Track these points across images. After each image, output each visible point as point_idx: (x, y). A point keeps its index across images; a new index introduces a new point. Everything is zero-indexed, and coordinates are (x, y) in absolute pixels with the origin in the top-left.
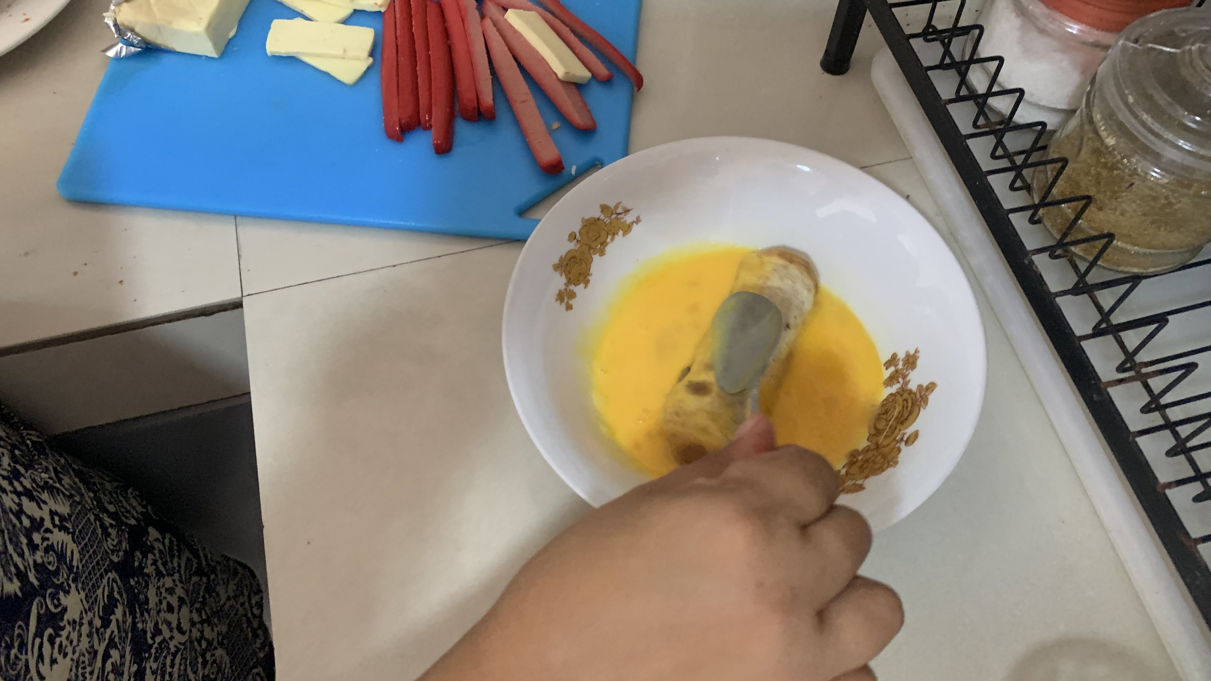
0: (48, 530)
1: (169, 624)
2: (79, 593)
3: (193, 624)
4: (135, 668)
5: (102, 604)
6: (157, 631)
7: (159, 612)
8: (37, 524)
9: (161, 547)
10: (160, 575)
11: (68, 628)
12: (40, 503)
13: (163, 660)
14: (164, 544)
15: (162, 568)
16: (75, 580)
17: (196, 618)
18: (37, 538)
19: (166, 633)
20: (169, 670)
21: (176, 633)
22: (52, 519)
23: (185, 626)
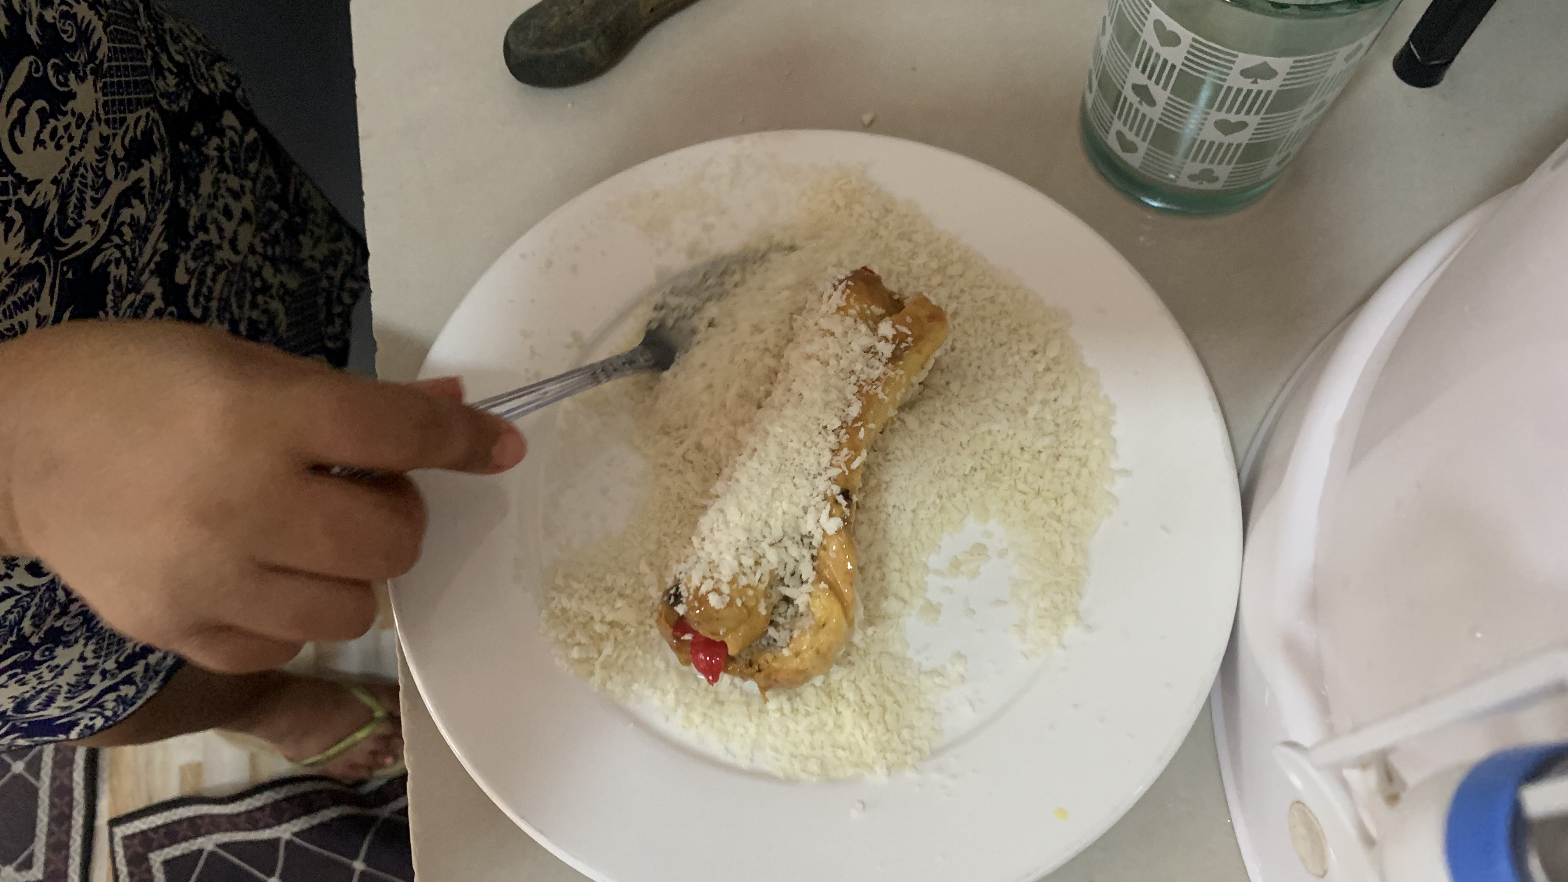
0: (272, 297)
1: (220, 230)
2: (96, 91)
3: (252, 250)
4: (163, 246)
5: (130, 134)
6: (202, 226)
7: (211, 206)
8: (266, 288)
9: (236, 139)
10: (223, 166)
11: (69, 118)
12: (277, 271)
13: (203, 266)
14: (242, 139)
15: (228, 160)
16: (93, 72)
17: (259, 248)
18: (260, 299)
19: (214, 236)
20: (208, 281)
21: (226, 245)
22: (279, 290)
23: (242, 246)
